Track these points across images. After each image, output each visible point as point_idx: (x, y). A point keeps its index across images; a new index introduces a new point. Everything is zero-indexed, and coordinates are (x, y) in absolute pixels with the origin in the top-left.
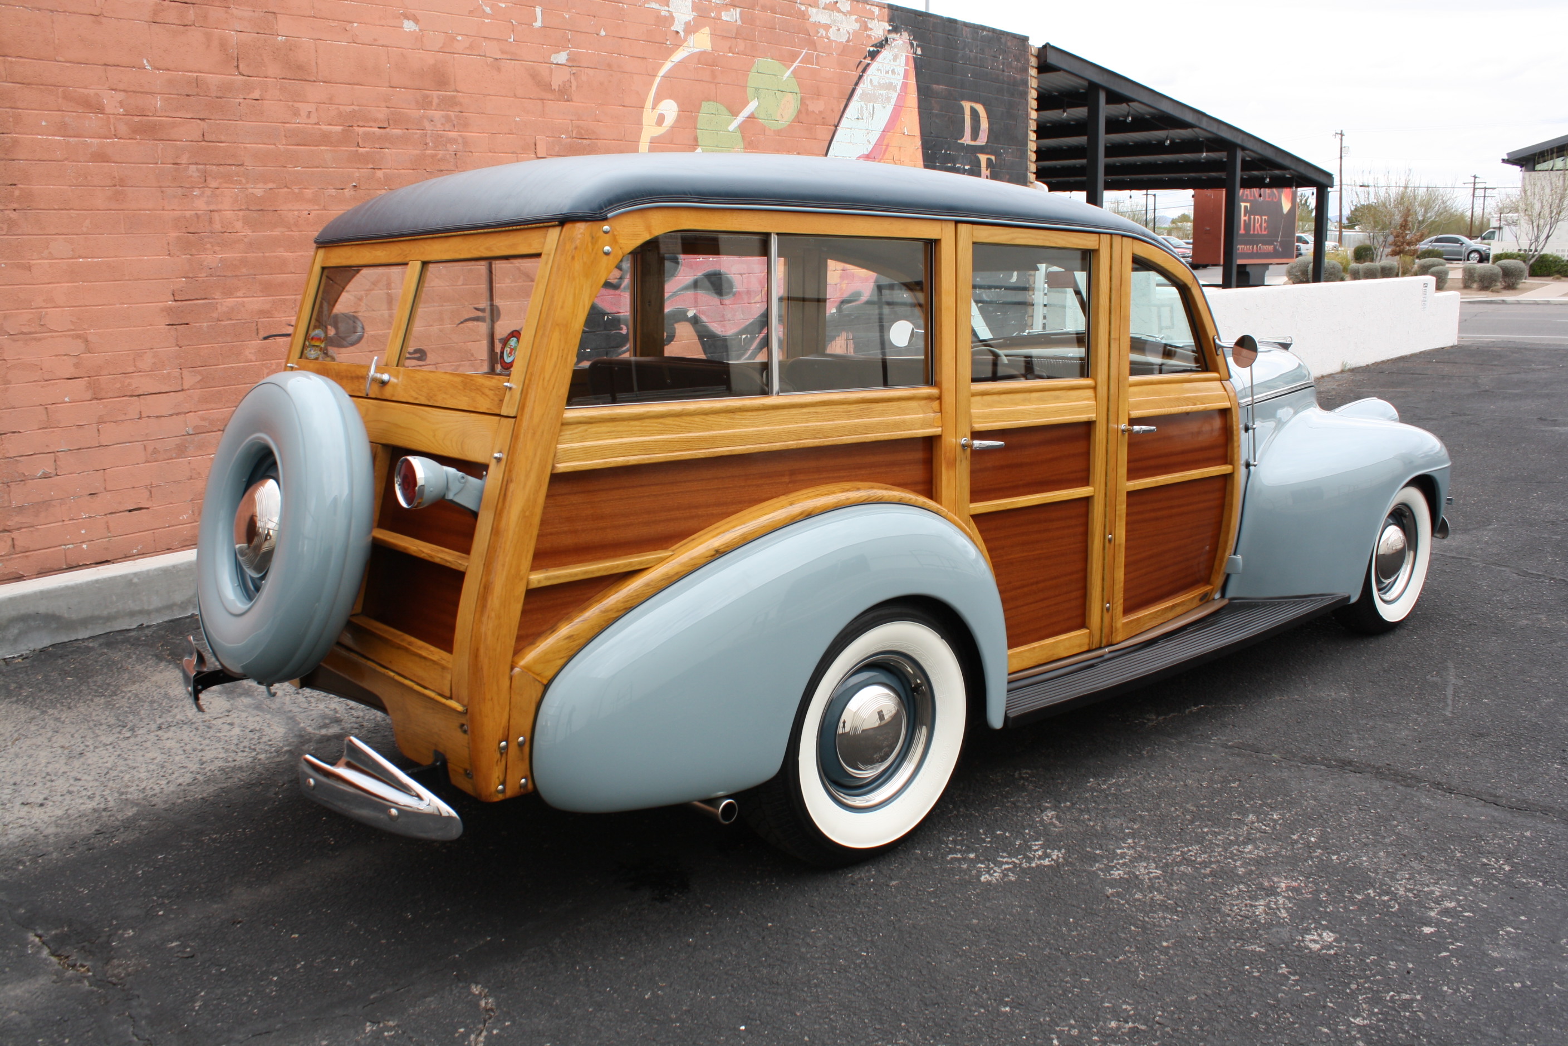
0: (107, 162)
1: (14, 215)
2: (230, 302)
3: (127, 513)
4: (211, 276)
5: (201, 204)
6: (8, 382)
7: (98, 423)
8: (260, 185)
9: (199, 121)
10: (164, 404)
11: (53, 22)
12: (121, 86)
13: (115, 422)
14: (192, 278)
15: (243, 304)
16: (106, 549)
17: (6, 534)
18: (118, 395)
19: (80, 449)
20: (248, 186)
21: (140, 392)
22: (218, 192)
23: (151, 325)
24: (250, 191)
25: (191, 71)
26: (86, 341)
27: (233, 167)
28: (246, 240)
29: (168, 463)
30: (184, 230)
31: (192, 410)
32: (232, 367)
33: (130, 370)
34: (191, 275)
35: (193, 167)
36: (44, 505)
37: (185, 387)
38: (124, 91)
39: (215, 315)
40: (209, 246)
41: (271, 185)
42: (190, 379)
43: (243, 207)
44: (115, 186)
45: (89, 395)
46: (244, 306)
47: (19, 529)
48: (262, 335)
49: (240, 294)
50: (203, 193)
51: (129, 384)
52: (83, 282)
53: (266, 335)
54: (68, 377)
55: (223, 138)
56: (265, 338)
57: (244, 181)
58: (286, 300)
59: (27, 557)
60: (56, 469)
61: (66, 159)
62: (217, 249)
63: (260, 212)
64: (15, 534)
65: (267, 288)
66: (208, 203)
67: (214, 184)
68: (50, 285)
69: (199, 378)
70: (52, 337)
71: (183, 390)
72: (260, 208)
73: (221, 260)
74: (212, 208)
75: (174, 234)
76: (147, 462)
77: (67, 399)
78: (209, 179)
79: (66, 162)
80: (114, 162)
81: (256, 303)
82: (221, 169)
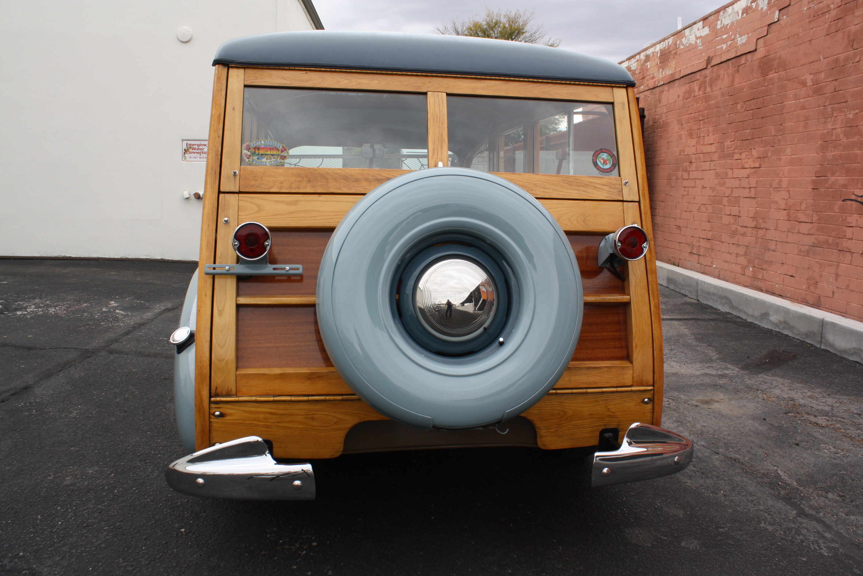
0: (804, 109)
1: (780, 137)
2: (833, 179)
3: (789, 277)
4: (828, 164)
5: (830, 126)
6: (770, 208)
7: (788, 232)
8: (853, 112)
9: (834, 81)
10: (805, 228)
11: (799, 50)
12: (813, 72)
13: (792, 233)
14: (822, 165)
15: (837, 180)
16: (782, 290)
17: (762, 271)
18: (794, 220)
19: (782, 242)
20: (848, 113)
21: (799, 221)
22: (837, 118)
23: (807, 188)
24: (848, 116)
25: (835, 55)
26: (789, 194)
27: (843, 104)
28: (843, 144)
29: (803, 258)
30: (823, 141)
31: (814, 234)
32: (829, 215)
33: (799, 209)
34: (822, 164)
35: (829, 106)
36: (770, 263)
37: (813, 221)
38: (813, 74)
39: (827, 185)
40: (830, 148)
41: (857, 111)
42: (815, 218)
43: (844, 126)
44: (805, 120)
45: (786, 219)
46: (837, 181)
47: (765, 270)
48: (842, 199)
49: (837, 174)
50: (831, 120)
51: (798, 216)
52: (793, 166)
53: (844, 199)
54: (783, 208)
55: (842, 88)
56: (843, 201)
57: (846, 111)
58: (854, 179)
59: (765, 282)
60: (776, 249)
61: (794, 111)
62: (833, 149)
63: (851, 128)
64: (764, 272)
65: (848, 172)
66: (832, 125)
67: (835, 115)
68: (785, 168)
69: (818, 218)
70: (782, 190)
71: (812, 223)
72: (850, 125)
73: (833, 156)
74: (834, 127)
75: (820, 143)
76: (797, 255)
77: (782, 219)
78: (834, 112)
79: (795, 112)
80: (807, 109)
81: (842, 179)
82: (839, 105)
